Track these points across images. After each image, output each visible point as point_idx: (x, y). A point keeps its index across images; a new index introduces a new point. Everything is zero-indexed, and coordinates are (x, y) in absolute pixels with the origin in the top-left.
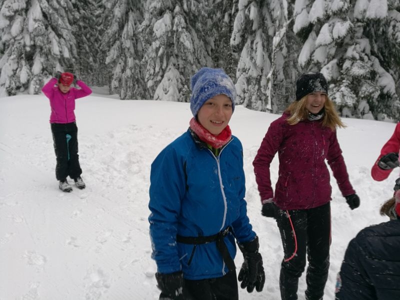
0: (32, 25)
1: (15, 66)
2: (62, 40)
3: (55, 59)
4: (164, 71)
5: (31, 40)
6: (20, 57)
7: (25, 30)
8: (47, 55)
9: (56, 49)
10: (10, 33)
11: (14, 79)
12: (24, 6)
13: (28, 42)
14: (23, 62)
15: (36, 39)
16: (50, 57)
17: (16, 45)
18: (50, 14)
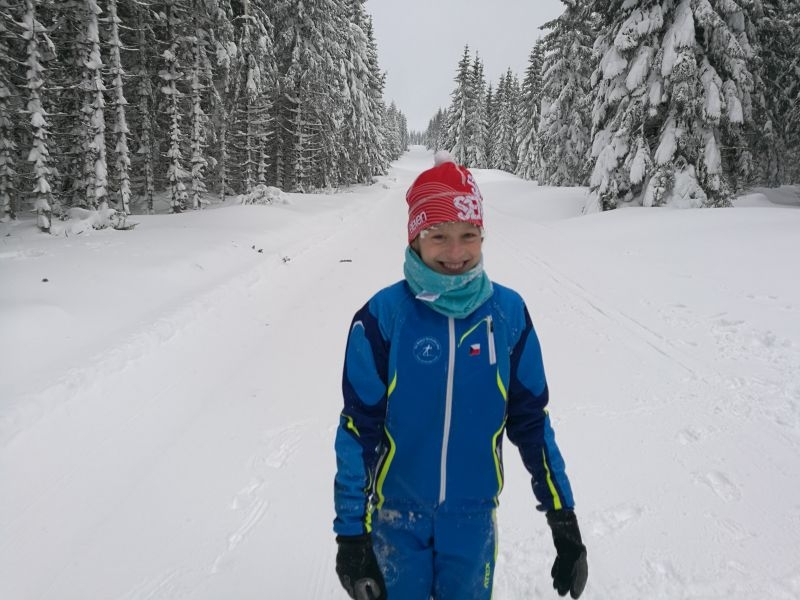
0: (670, 59)
1: (622, 150)
2: (731, 83)
3: (704, 126)
5: (663, 92)
6: (634, 131)
7: (653, 73)
8: (689, 123)
9: (713, 106)
10: (623, 85)
11: (617, 175)
12: (660, 23)
13: (656, 97)
14: (640, 140)
15: (675, 88)
16: (695, 124)
17: (632, 106)
18: (713, 30)
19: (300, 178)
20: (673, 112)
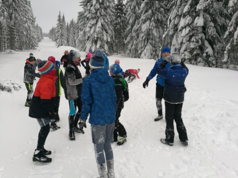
0: (98, 29)
1: (91, 45)
2: (108, 34)
3: (105, 42)
4: (145, 46)
5: (97, 35)
6: (93, 42)
7: (95, 32)
8: (102, 41)
9: (105, 38)
10: (90, 33)
12: (95, 22)
13: (96, 36)
14: (94, 44)
15: (99, 35)
16: (103, 41)
17: (92, 37)
18: (104, 25)
19: (16, 48)
20: (99, 39)
